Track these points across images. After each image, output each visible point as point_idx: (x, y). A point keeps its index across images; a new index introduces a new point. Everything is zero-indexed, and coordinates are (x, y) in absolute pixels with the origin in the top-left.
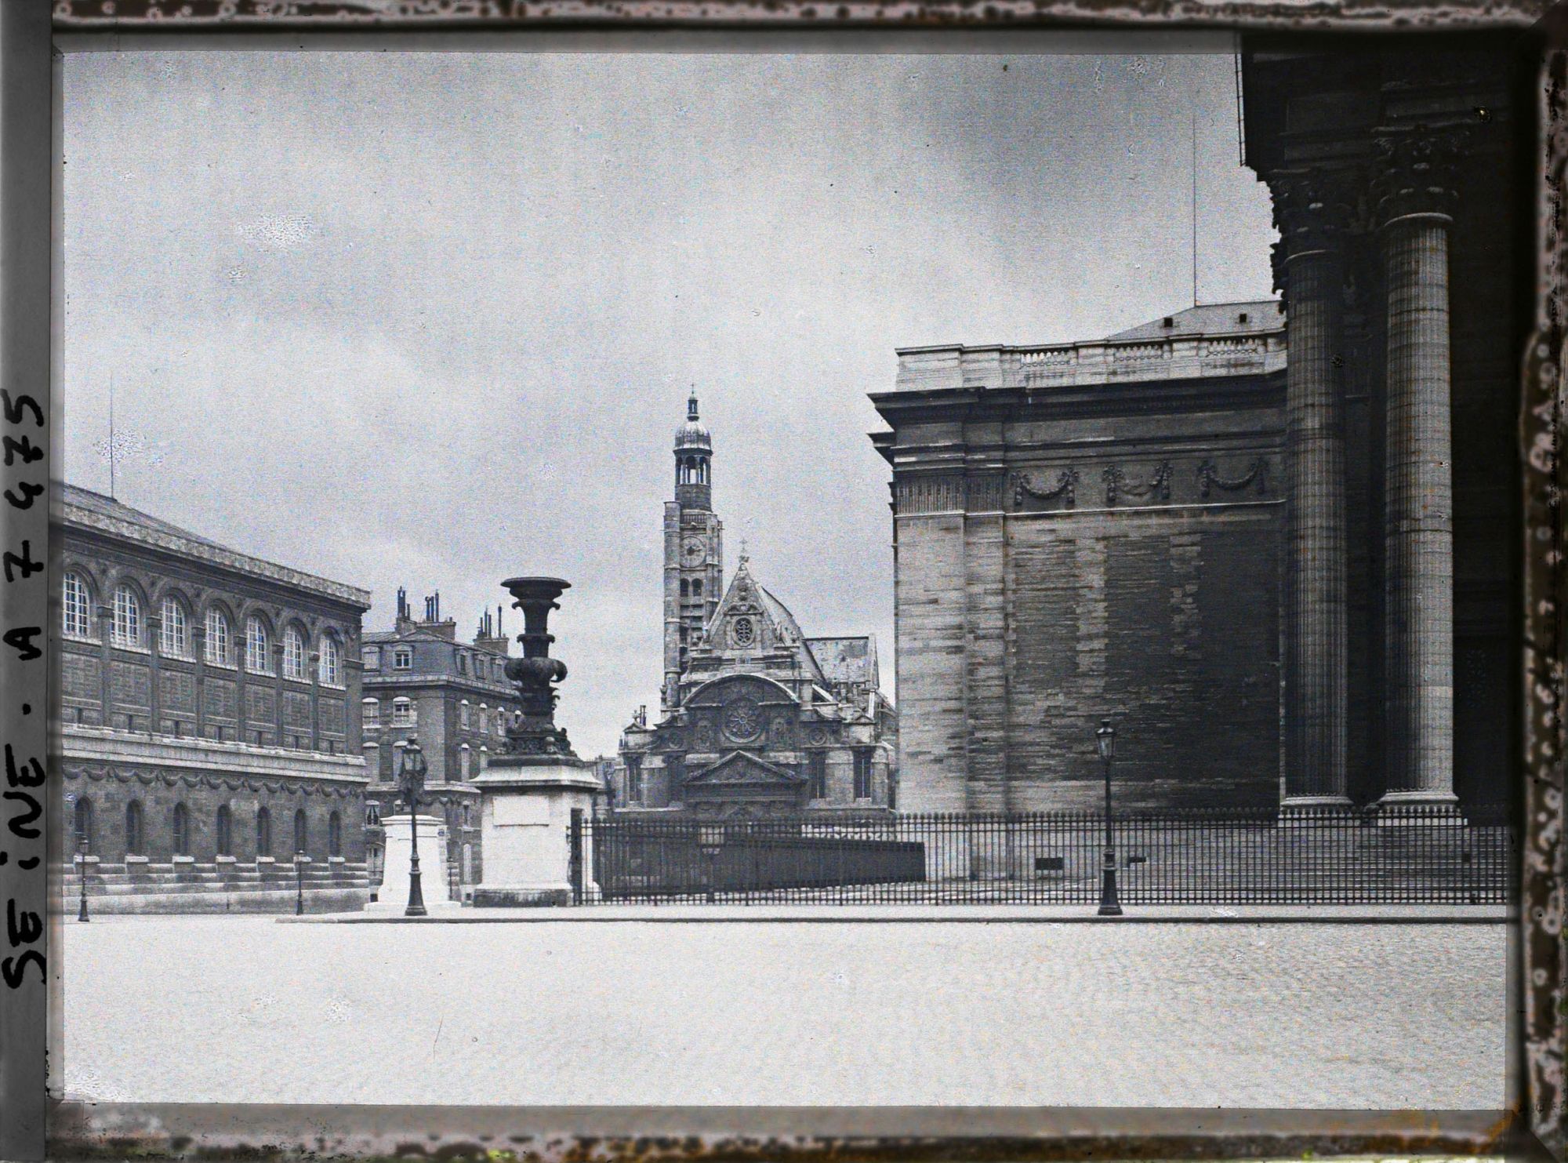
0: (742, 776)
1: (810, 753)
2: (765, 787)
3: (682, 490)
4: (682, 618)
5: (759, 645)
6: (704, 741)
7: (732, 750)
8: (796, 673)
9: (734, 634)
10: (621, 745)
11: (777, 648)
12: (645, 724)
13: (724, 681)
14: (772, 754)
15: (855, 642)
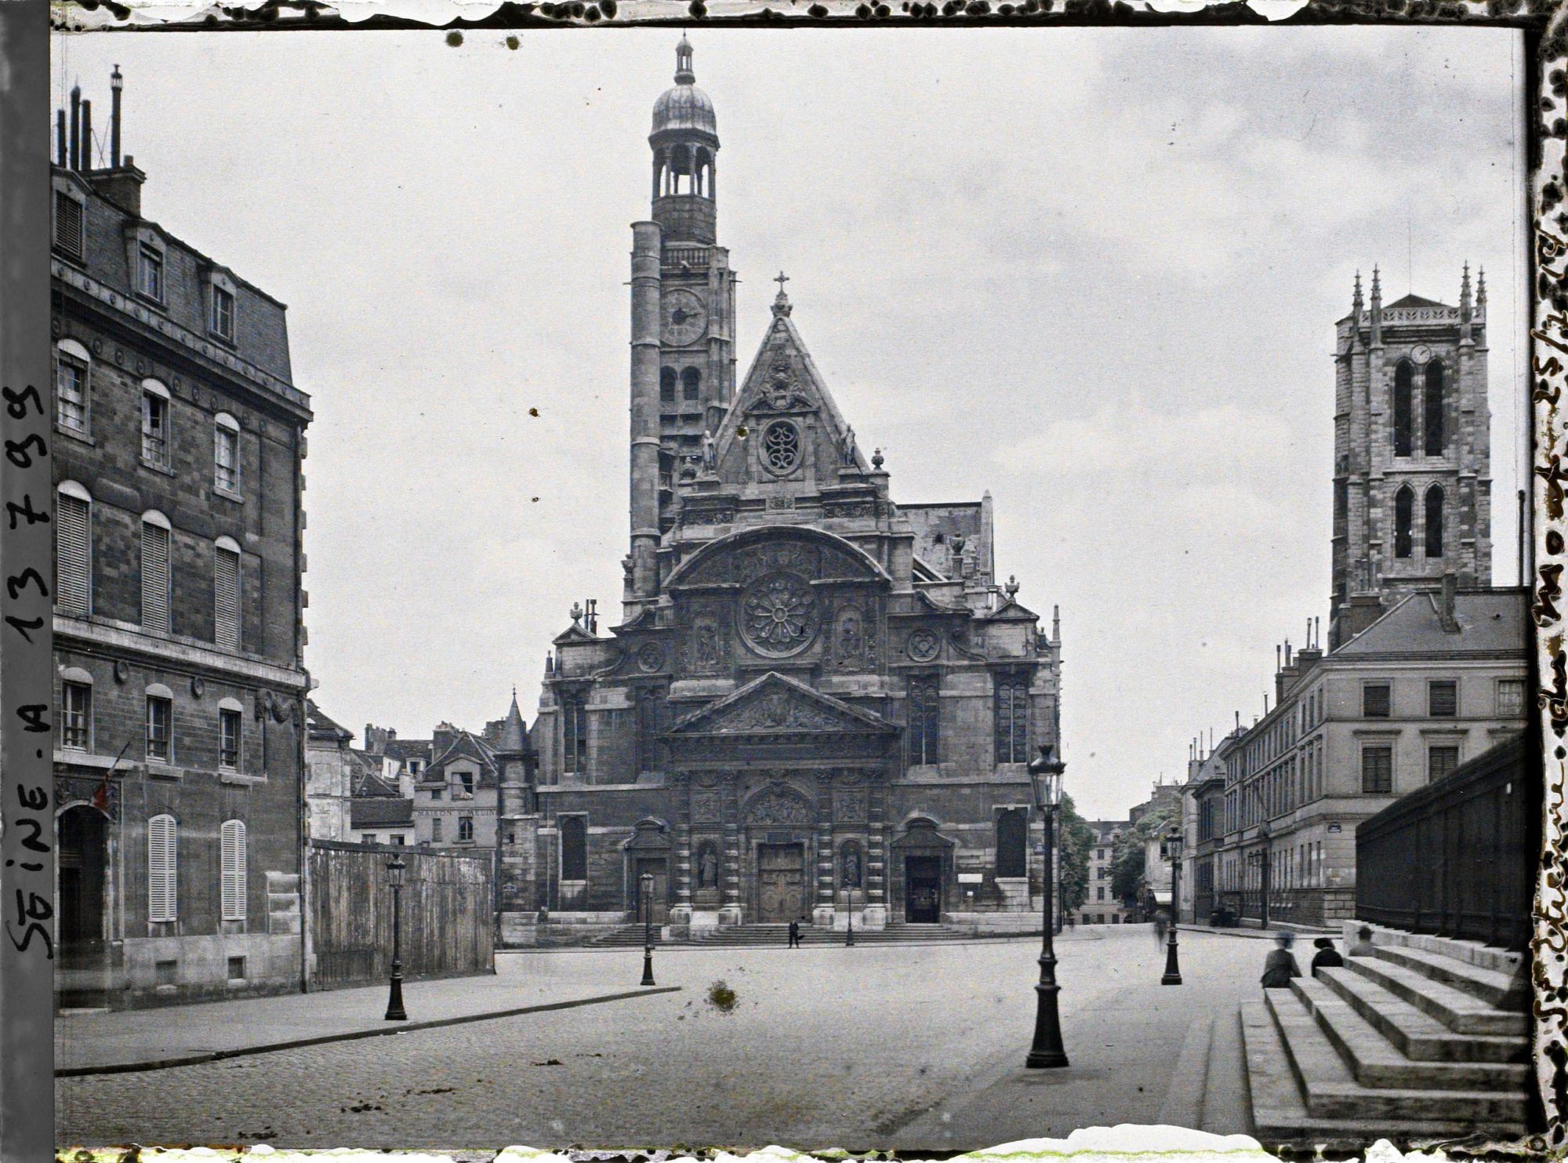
0: (779, 721)
1: (909, 678)
2: (824, 743)
3: (663, 205)
4: (663, 438)
5: (810, 473)
6: (705, 657)
7: (759, 671)
8: (883, 525)
9: (763, 453)
10: (549, 667)
11: (844, 478)
12: (594, 630)
13: (743, 540)
14: (836, 679)
15: (956, 512)
